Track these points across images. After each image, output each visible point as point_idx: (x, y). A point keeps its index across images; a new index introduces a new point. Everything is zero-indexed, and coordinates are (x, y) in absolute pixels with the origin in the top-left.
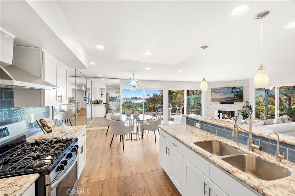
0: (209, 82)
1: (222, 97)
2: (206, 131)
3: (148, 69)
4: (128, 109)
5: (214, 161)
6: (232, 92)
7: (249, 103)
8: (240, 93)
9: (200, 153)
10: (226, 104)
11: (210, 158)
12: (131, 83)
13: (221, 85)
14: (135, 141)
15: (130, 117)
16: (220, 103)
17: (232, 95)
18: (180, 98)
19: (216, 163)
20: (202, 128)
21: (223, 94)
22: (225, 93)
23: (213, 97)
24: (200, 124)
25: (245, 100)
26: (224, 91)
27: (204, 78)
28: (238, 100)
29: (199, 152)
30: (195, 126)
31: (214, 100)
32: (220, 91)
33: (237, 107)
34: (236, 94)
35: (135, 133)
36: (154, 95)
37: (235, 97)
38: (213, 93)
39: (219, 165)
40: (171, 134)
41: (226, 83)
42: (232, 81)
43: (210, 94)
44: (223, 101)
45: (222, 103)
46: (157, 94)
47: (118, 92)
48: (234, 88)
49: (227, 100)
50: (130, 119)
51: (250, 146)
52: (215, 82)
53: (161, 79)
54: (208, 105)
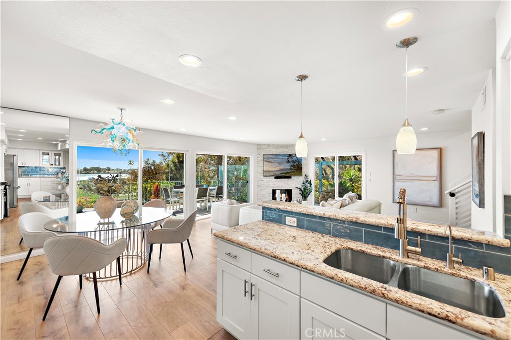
0: (260, 145)
1: (276, 168)
2: (309, 230)
3: (168, 101)
4: (105, 197)
5: (404, 300)
6: (288, 162)
7: (308, 177)
8: (297, 163)
9: (361, 286)
10: (282, 179)
11: (390, 296)
12: (114, 131)
13: (275, 150)
14: (129, 277)
15: (109, 216)
16: (275, 178)
17: (288, 166)
18: (204, 169)
19: (409, 304)
20: (300, 226)
21: (277, 165)
22: (280, 163)
23: (266, 169)
24: (295, 220)
25: (304, 174)
26: (279, 160)
27: (302, 133)
28: (294, 172)
29: (356, 284)
30: (285, 224)
31: (266, 174)
32: (274, 160)
33: (294, 183)
34: (292, 164)
35: (133, 255)
36: (146, 163)
37: (291, 169)
38: (265, 163)
39: (421, 309)
40: (261, 251)
41: (282, 147)
42: (290, 145)
43: (261, 164)
44: (278, 174)
45: (277, 177)
46: (154, 162)
47: (48, 154)
48: (290, 155)
49: (282, 172)
50: (113, 223)
51: (406, 250)
52: (269, 145)
53: (183, 130)
54: (258, 181)
